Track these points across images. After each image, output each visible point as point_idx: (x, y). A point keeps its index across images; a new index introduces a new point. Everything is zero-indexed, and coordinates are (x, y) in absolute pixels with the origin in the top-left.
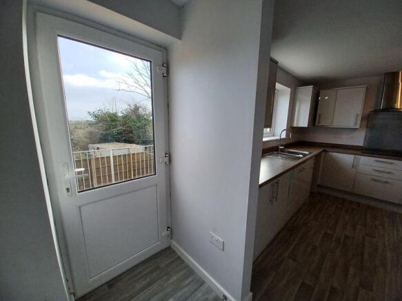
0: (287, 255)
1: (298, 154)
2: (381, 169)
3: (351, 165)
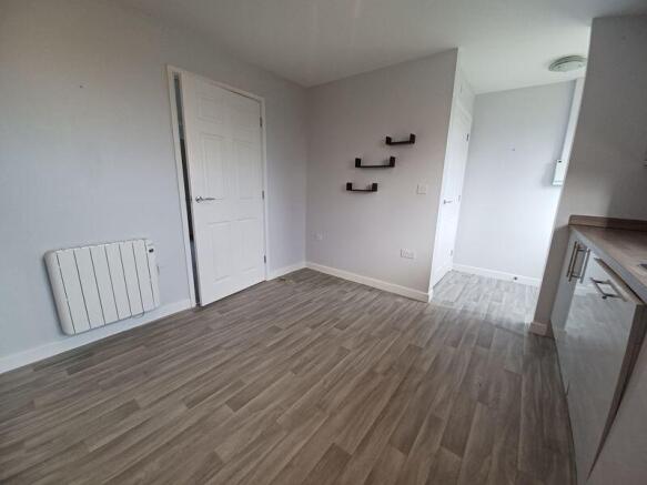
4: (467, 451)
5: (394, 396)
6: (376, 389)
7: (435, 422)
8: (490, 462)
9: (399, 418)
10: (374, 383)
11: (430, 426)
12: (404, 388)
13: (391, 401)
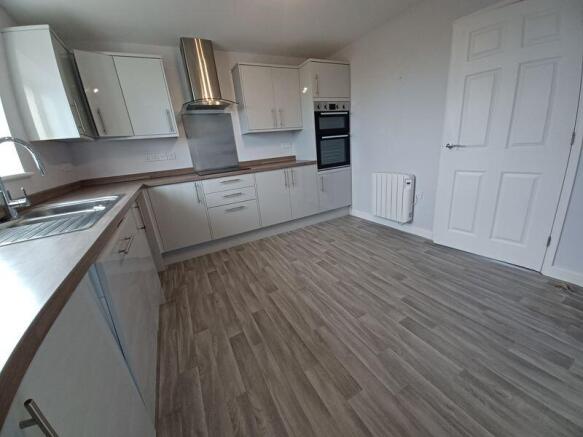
0: (191, 332)
1: (90, 206)
2: (231, 192)
3: (196, 200)
4: (229, 345)
5: (291, 327)
6: (303, 319)
7: (257, 341)
8: (214, 352)
9: (273, 320)
10: (309, 320)
11: (257, 334)
12: (294, 338)
13: (289, 323)
